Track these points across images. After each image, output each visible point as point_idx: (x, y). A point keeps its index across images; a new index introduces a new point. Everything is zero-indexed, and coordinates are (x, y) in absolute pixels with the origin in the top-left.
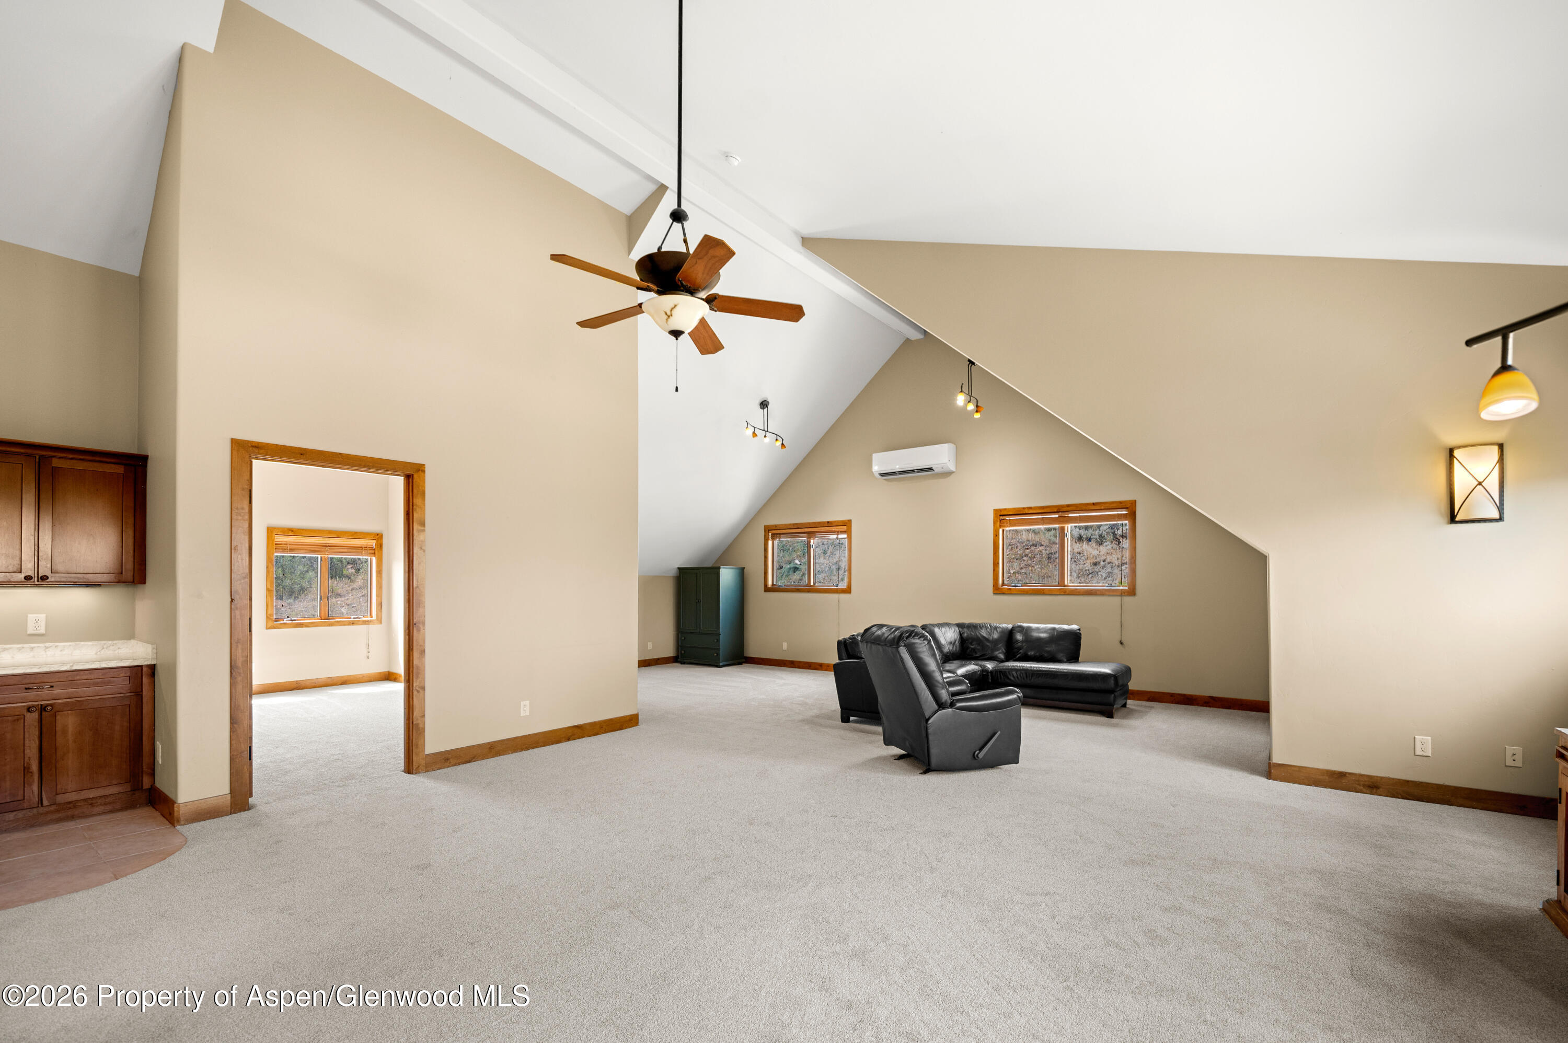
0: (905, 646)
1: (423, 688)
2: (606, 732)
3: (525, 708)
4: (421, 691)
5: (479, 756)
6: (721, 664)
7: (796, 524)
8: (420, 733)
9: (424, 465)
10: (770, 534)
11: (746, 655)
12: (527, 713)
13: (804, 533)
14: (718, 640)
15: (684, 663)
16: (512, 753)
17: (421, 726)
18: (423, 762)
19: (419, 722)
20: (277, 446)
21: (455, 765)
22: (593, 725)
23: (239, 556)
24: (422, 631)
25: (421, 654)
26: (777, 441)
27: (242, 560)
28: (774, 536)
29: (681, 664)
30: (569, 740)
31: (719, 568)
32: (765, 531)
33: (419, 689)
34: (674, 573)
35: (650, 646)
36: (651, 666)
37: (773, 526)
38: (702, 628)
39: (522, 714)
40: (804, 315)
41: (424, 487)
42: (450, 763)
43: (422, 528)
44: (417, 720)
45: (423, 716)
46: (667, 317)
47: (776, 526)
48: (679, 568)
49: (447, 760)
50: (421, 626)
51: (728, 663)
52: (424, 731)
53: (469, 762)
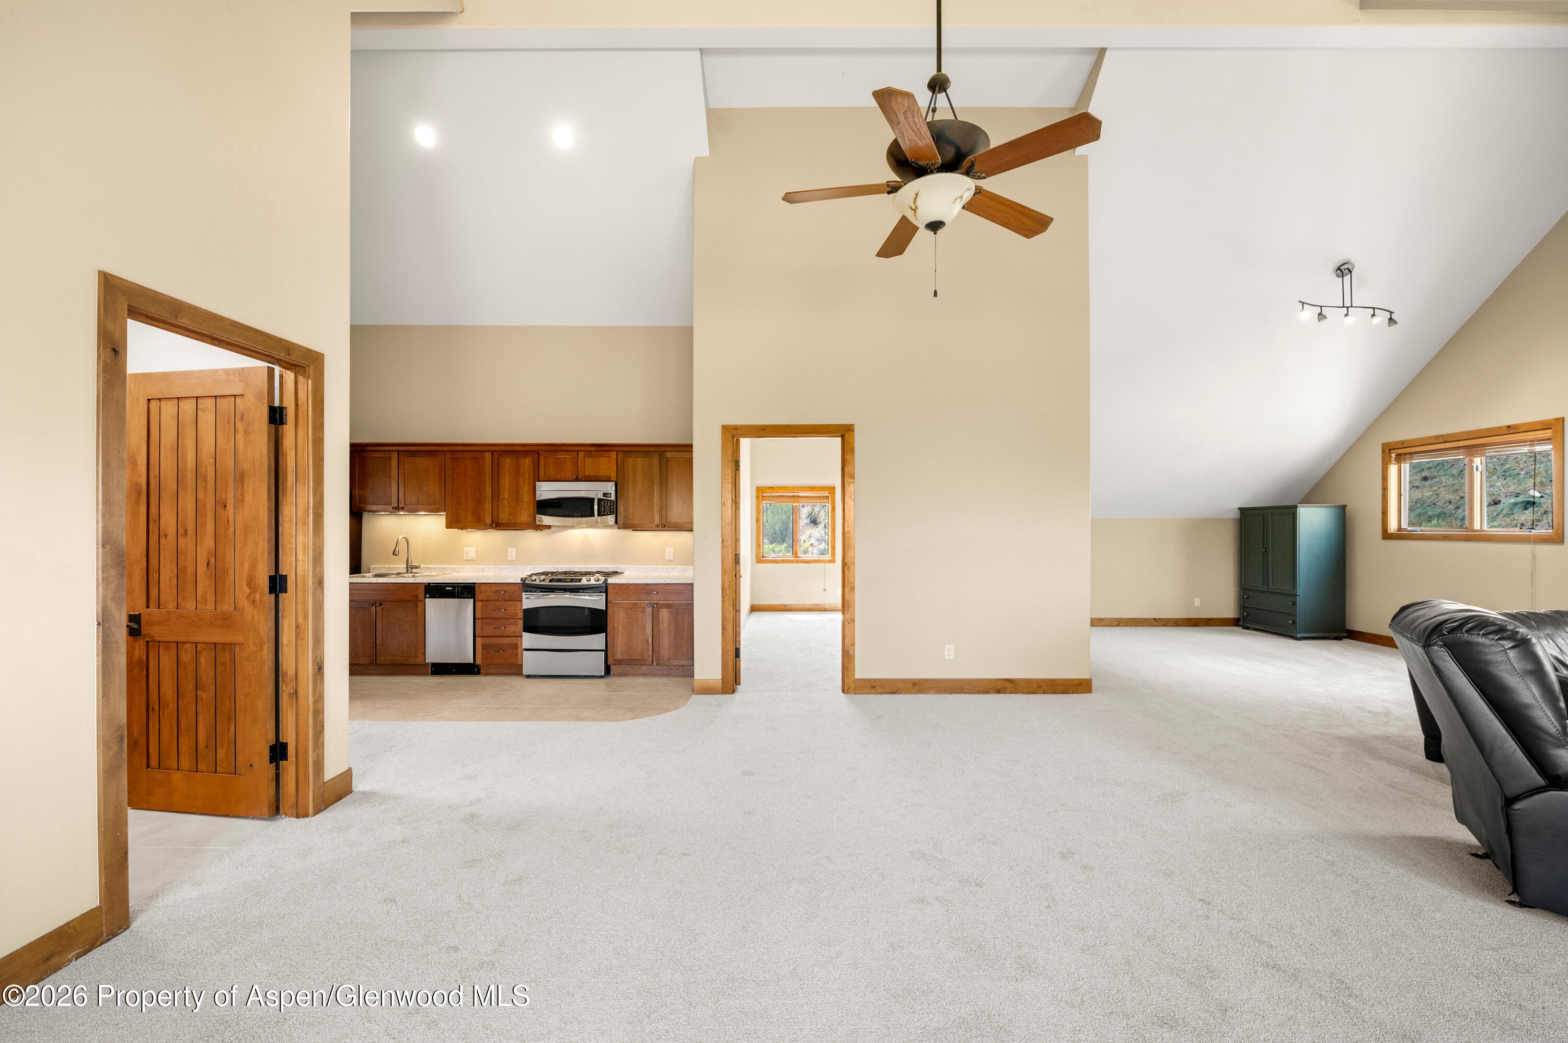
0: (1446, 645)
1: (853, 621)
2: (1044, 693)
3: (949, 651)
4: (851, 623)
5: (903, 690)
6: (1299, 635)
7: (1442, 436)
8: (851, 659)
9: (853, 425)
10: (1393, 455)
11: (1349, 627)
12: (952, 657)
13: (1459, 448)
14: (1294, 604)
15: (1248, 628)
16: (935, 694)
17: (851, 653)
18: (853, 685)
19: (850, 649)
20: (748, 426)
21: (881, 693)
22: (1029, 682)
23: (726, 510)
24: (852, 569)
25: (851, 590)
26: (1374, 317)
27: (728, 511)
28: (1400, 458)
29: (1244, 629)
30: (998, 692)
31: (1295, 507)
32: (1383, 451)
33: (849, 621)
34: (1236, 515)
35: (1197, 602)
36: (1199, 626)
37: (1397, 442)
38: (1271, 586)
39: (947, 657)
40: (1100, 123)
41: (853, 444)
42: (876, 690)
43: (852, 480)
44: (848, 646)
45: (853, 645)
46: (913, 212)
47: (1403, 442)
48: (1240, 509)
49: (874, 687)
50: (851, 566)
51: (1320, 635)
52: (854, 658)
53: (894, 693)
